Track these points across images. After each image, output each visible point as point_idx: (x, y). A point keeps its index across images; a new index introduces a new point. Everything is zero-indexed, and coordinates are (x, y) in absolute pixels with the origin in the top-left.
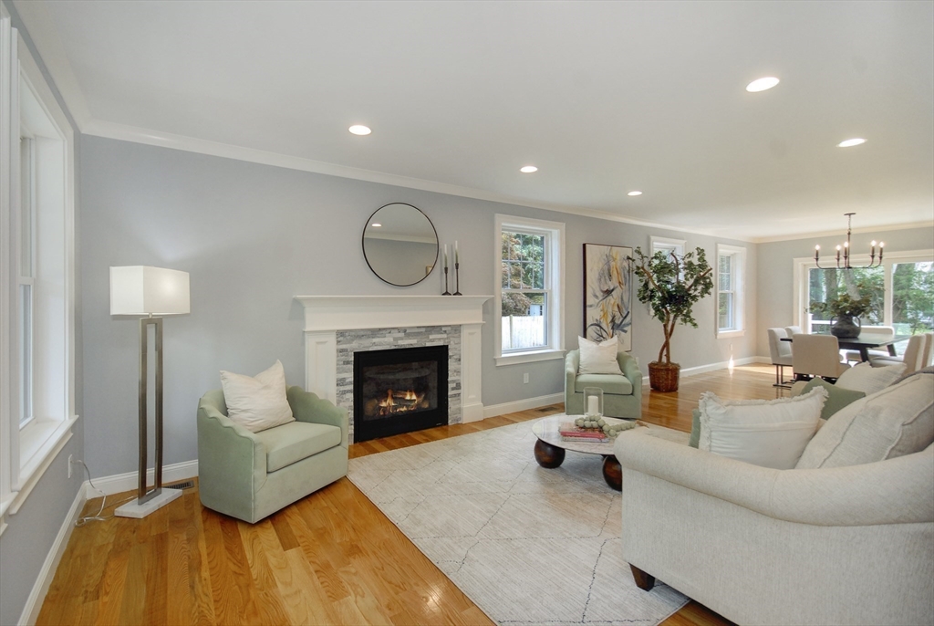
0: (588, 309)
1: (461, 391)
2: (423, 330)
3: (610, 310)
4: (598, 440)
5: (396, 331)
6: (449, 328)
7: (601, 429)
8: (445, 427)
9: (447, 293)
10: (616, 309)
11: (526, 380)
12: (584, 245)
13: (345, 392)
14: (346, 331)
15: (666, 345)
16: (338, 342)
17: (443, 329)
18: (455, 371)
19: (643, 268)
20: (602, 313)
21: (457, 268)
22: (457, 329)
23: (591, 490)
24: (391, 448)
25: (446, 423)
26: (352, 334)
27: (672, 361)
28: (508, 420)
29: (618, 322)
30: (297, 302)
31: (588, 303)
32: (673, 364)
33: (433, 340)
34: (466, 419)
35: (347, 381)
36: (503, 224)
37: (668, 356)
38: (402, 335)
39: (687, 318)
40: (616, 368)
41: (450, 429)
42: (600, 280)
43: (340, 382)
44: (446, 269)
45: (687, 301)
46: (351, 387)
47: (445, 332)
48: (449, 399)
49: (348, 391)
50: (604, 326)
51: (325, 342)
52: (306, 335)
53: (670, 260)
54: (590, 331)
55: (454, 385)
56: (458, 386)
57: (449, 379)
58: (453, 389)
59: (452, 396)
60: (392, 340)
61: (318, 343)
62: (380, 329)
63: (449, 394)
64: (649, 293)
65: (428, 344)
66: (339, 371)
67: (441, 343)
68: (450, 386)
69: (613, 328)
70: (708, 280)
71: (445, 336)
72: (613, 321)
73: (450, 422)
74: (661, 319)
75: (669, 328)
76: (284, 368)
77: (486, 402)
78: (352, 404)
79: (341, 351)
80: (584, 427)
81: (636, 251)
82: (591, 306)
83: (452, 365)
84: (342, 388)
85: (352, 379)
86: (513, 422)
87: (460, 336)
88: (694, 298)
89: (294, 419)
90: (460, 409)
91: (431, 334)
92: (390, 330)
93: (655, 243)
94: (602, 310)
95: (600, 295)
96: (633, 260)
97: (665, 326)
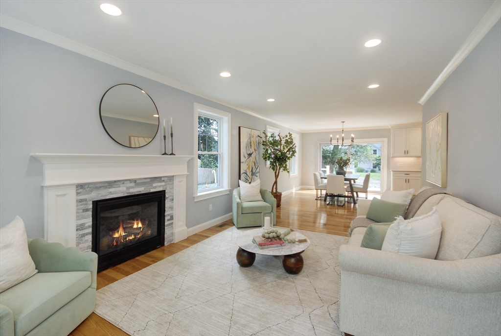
0: (241, 164)
1: (173, 221)
2: (149, 180)
3: (251, 165)
4: (280, 245)
5: (129, 182)
6: (166, 178)
7: (278, 237)
8: (162, 248)
9: (165, 154)
10: (253, 164)
11: (211, 209)
12: (239, 128)
13: (84, 235)
14: (85, 184)
15: (276, 183)
16: (78, 194)
17: (163, 179)
18: (170, 208)
19: (266, 142)
20: (247, 166)
21: (172, 137)
22: (171, 178)
23: (279, 277)
24: (127, 274)
25: (163, 245)
26: (90, 186)
27: (278, 191)
28: (203, 236)
29: (254, 171)
30: (34, 159)
31: (241, 161)
32: (279, 193)
33: (155, 187)
34: (176, 240)
35: (86, 225)
36: (199, 110)
37: (276, 188)
38: (133, 184)
39: (285, 169)
40: (260, 198)
41: (165, 248)
42: (246, 147)
43: (80, 228)
44: (165, 137)
45: (285, 160)
46: (90, 230)
47: (164, 181)
48: (166, 228)
49: (87, 234)
50: (248, 174)
51: (65, 195)
52: (45, 190)
53: (277, 138)
54: (242, 176)
55: (169, 217)
56: (172, 218)
57: (166, 214)
58: (168, 220)
59: (168, 225)
60: (125, 189)
61: (58, 196)
62: (115, 181)
63: (166, 224)
64: (268, 155)
65: (152, 190)
66: (78, 218)
67: (161, 189)
68: (167, 218)
69: (252, 175)
70: (294, 149)
71: (163, 184)
72: (252, 171)
73: (166, 244)
74: (273, 169)
75: (277, 174)
76: (24, 223)
77: (188, 226)
78: (90, 244)
79: (81, 201)
80: (269, 238)
81: (263, 133)
82: (243, 162)
83: (168, 204)
84: (81, 232)
85: (91, 224)
86: (207, 237)
87: (173, 184)
88: (289, 158)
89: (37, 271)
90: (172, 234)
91: (154, 183)
92: (123, 182)
93: (268, 129)
94: (247, 165)
95: (246, 156)
96: (261, 138)
97: (275, 173)
